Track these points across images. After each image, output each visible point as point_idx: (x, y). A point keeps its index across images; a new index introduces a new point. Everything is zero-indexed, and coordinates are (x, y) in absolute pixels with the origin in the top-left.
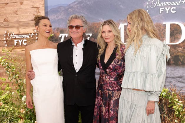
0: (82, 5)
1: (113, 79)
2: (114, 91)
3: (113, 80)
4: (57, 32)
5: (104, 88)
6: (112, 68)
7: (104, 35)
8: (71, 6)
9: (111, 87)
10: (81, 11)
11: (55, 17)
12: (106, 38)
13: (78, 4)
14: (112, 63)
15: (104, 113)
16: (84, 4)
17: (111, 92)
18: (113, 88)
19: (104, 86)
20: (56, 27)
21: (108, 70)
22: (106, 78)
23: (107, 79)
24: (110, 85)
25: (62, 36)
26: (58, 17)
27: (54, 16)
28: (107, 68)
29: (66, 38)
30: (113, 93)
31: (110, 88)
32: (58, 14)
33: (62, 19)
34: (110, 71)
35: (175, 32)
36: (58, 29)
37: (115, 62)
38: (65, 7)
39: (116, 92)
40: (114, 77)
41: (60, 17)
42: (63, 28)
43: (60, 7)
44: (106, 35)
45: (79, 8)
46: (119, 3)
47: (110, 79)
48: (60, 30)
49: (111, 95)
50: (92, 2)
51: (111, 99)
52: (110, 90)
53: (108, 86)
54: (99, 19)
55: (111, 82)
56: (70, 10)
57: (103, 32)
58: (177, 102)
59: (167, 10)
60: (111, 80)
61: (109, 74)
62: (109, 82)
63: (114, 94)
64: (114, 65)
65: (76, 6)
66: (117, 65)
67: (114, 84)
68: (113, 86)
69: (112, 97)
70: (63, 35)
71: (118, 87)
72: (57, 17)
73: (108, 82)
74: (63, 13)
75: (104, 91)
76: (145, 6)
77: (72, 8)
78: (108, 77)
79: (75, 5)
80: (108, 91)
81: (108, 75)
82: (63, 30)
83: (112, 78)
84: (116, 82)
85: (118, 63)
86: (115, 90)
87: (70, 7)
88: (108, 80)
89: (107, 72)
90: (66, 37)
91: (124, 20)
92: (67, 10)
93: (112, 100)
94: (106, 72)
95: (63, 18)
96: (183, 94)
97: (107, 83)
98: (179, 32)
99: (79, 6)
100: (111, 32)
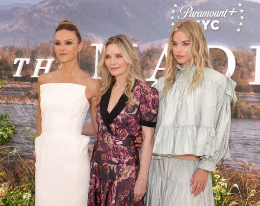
0: (58, 7)
1: (121, 143)
2: (121, 165)
3: (121, 145)
4: (11, 55)
5: (103, 159)
6: (120, 120)
7: (108, 62)
8: (38, 8)
9: (115, 157)
10: (56, 19)
11: (7, 26)
12: (112, 69)
13: (50, 5)
14: (122, 112)
16: (61, 5)
17: (115, 166)
18: (120, 158)
19: (103, 156)
20: (9, 45)
21: (113, 126)
23: (111, 142)
24: (115, 153)
25: (19, 62)
26: (13, 26)
27: (5, 24)
28: (112, 122)
29: (27, 65)
30: (118, 168)
31: (114, 159)
32: (12, 21)
33: (19, 31)
34: (118, 127)
35: (217, 62)
36: (11, 49)
37: (127, 111)
38: (25, 10)
39: (125, 166)
40: (124, 139)
41: (16, 27)
42: (22, 47)
43: (16, 9)
44: (112, 63)
45: (52, 12)
46: (125, 8)
47: (115, 143)
48: (15, 51)
49: (115, 171)
50: (77, 3)
51: (114, 180)
52: (113, 163)
53: (110, 155)
54: (88, 34)
55: (117, 148)
56: (35, 15)
57: (108, 57)
58: (218, 179)
60: (117, 143)
61: (114, 133)
62: (114, 148)
63: (121, 170)
64: (124, 116)
65: (46, 9)
66: (131, 115)
67: (123, 151)
68: (120, 156)
69: (117, 176)
70: (22, 60)
71: (129, 157)
72: (10, 27)
73: (111, 147)
74: (22, 19)
75: (104, 164)
76: (168, 16)
77: (39, 11)
78: (112, 138)
79: (45, 7)
80: (109, 164)
81: (112, 134)
82: (21, 51)
83: (120, 140)
84: (126, 149)
85: (132, 112)
86: (123, 163)
87: (35, 9)
88: (113, 143)
89: (112, 129)
90: (27, 63)
91: (132, 37)
92: (30, 15)
93: (117, 181)
95: (21, 28)
96: (227, 167)
98: (224, 63)
99: (53, 9)
100: (121, 56)
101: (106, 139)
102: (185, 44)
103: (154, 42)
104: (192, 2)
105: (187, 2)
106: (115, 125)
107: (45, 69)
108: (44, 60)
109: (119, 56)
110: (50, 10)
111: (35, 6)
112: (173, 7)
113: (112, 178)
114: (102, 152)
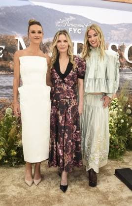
1: (70, 88)
5: (60, 97)
6: (71, 76)
7: (59, 44)
9: (68, 95)
12: (61, 48)
15: (60, 121)
17: (68, 100)
18: (70, 96)
21: (66, 79)
24: (68, 93)
34: (69, 80)
37: (73, 71)
39: (72, 100)
40: (72, 85)
44: (62, 45)
47: (68, 88)
49: (68, 103)
52: (67, 99)
53: (66, 95)
54: (13, 32)
55: (69, 91)
59: (75, 31)
62: (67, 91)
64: (73, 74)
69: (70, 105)
75: (61, 100)
78: (66, 85)
80: (65, 99)
83: (70, 86)
84: (73, 91)
86: (72, 98)
93: (70, 107)
97: (65, 92)
101: (62, 86)
103: (50, 38)
105: (66, 18)
106: (68, 78)
109: (65, 41)
112: (59, 20)
113: (67, 106)
114: (60, 94)
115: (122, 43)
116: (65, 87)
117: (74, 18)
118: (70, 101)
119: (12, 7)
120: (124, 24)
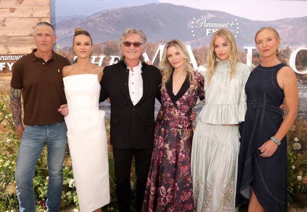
0: (107, 18)
1: (184, 114)
3: (184, 116)
4: (70, 53)
5: (171, 126)
6: (185, 99)
8: (91, 18)
9: (180, 124)
10: (106, 27)
11: (67, 31)
12: (174, 63)
13: (101, 16)
14: (186, 94)
15: (169, 158)
17: (180, 130)
18: (183, 125)
19: (171, 123)
21: (178, 103)
22: (175, 113)
23: (177, 114)
27: (65, 30)
28: (177, 100)
31: (179, 126)
32: (71, 28)
34: (183, 104)
37: (189, 93)
38: (81, 20)
39: (186, 130)
40: (186, 111)
43: (74, 19)
44: (174, 59)
45: (103, 21)
46: (158, 20)
47: (180, 114)
49: (180, 134)
50: (122, 15)
52: (179, 128)
53: (177, 123)
55: (182, 118)
56: (89, 24)
62: (179, 118)
63: (184, 133)
64: (187, 97)
66: (191, 96)
67: (185, 120)
68: (183, 123)
69: (182, 137)
72: (70, 33)
75: (171, 129)
76: (189, 26)
77: (92, 21)
78: (178, 111)
79: (97, 18)
80: (176, 129)
81: (178, 109)
83: (183, 112)
84: (187, 118)
85: (192, 94)
86: (185, 128)
87: (89, 20)
92: (86, 23)
94: (176, 105)
97: (176, 119)
99: (104, 19)
100: (179, 54)
101: (173, 111)
102: (225, 45)
104: (206, 17)
105: (201, 16)
106: (180, 102)
107: (98, 64)
108: (97, 57)
109: (178, 54)
110: (101, 20)
111: (89, 17)
112: (192, 20)
113: (179, 138)
114: (170, 121)
115: (286, 46)
116: (176, 113)
117: (214, 16)
118: (182, 131)
119: (132, 8)
120: (288, 19)
